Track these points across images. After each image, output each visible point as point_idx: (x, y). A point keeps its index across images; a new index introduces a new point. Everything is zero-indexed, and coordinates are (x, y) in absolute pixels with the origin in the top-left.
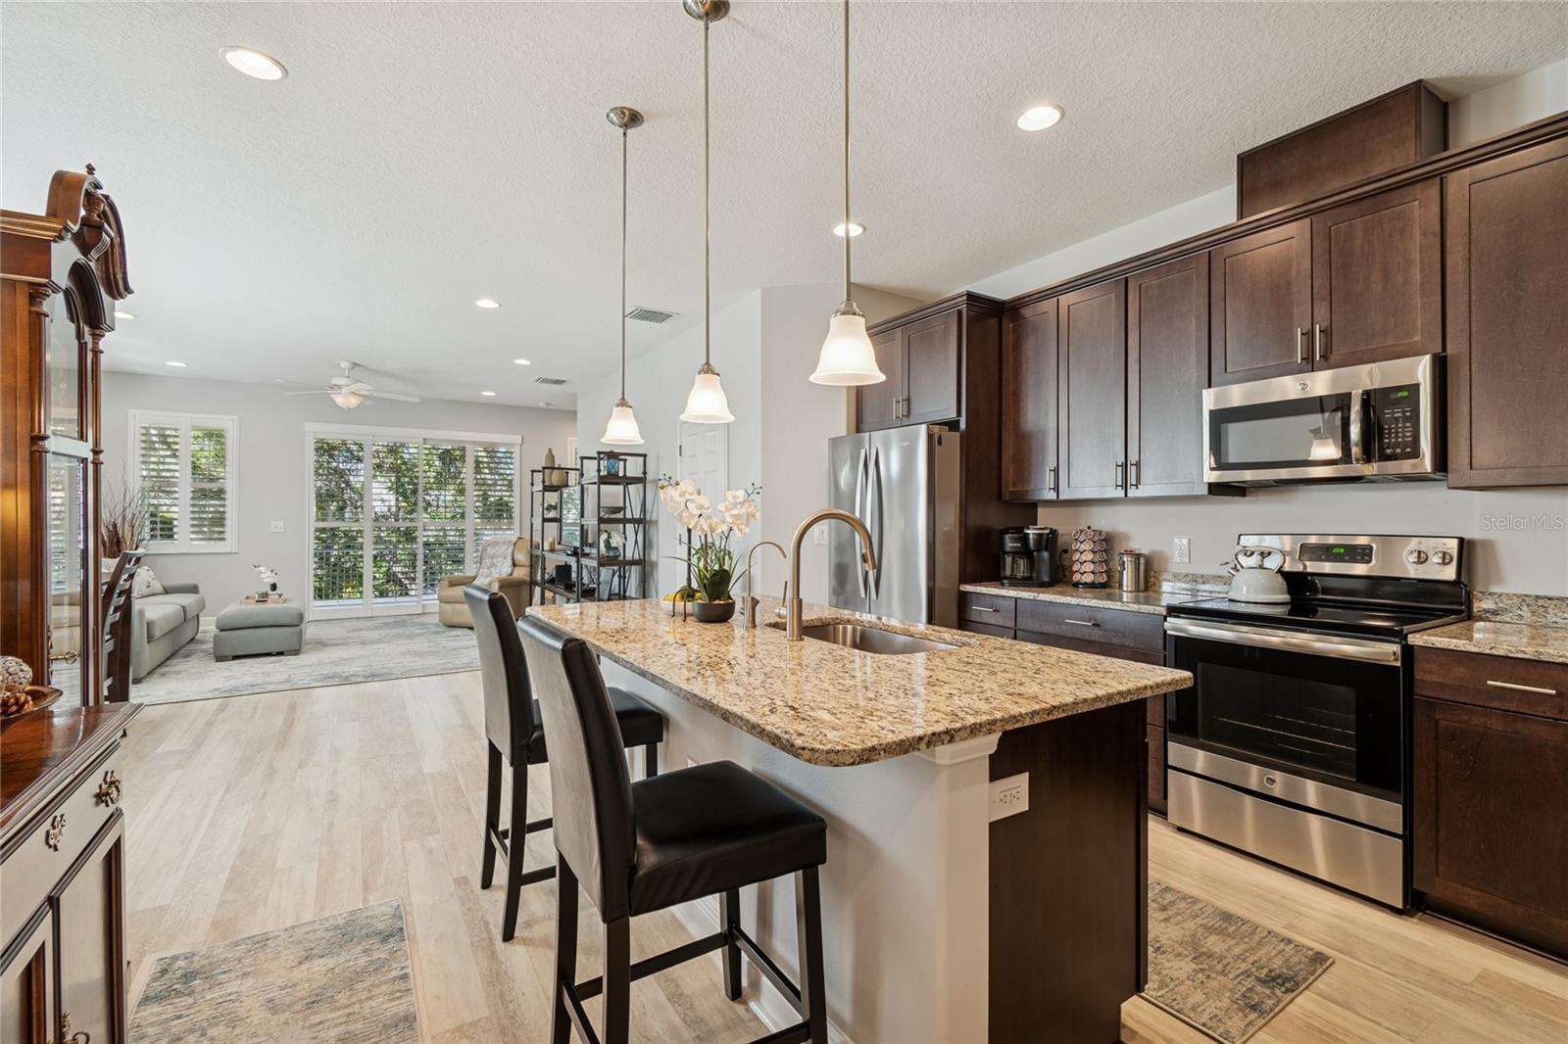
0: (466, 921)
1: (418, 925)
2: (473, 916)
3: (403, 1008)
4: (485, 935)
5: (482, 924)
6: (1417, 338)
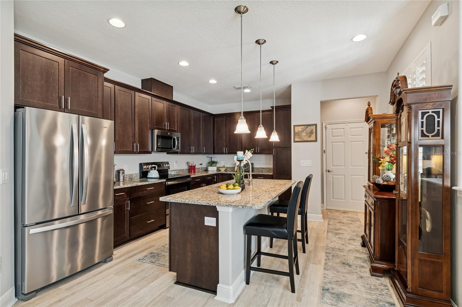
0: (305, 284)
1: (317, 291)
2: (302, 285)
3: (326, 271)
4: (302, 278)
5: (301, 281)
6: (176, 129)
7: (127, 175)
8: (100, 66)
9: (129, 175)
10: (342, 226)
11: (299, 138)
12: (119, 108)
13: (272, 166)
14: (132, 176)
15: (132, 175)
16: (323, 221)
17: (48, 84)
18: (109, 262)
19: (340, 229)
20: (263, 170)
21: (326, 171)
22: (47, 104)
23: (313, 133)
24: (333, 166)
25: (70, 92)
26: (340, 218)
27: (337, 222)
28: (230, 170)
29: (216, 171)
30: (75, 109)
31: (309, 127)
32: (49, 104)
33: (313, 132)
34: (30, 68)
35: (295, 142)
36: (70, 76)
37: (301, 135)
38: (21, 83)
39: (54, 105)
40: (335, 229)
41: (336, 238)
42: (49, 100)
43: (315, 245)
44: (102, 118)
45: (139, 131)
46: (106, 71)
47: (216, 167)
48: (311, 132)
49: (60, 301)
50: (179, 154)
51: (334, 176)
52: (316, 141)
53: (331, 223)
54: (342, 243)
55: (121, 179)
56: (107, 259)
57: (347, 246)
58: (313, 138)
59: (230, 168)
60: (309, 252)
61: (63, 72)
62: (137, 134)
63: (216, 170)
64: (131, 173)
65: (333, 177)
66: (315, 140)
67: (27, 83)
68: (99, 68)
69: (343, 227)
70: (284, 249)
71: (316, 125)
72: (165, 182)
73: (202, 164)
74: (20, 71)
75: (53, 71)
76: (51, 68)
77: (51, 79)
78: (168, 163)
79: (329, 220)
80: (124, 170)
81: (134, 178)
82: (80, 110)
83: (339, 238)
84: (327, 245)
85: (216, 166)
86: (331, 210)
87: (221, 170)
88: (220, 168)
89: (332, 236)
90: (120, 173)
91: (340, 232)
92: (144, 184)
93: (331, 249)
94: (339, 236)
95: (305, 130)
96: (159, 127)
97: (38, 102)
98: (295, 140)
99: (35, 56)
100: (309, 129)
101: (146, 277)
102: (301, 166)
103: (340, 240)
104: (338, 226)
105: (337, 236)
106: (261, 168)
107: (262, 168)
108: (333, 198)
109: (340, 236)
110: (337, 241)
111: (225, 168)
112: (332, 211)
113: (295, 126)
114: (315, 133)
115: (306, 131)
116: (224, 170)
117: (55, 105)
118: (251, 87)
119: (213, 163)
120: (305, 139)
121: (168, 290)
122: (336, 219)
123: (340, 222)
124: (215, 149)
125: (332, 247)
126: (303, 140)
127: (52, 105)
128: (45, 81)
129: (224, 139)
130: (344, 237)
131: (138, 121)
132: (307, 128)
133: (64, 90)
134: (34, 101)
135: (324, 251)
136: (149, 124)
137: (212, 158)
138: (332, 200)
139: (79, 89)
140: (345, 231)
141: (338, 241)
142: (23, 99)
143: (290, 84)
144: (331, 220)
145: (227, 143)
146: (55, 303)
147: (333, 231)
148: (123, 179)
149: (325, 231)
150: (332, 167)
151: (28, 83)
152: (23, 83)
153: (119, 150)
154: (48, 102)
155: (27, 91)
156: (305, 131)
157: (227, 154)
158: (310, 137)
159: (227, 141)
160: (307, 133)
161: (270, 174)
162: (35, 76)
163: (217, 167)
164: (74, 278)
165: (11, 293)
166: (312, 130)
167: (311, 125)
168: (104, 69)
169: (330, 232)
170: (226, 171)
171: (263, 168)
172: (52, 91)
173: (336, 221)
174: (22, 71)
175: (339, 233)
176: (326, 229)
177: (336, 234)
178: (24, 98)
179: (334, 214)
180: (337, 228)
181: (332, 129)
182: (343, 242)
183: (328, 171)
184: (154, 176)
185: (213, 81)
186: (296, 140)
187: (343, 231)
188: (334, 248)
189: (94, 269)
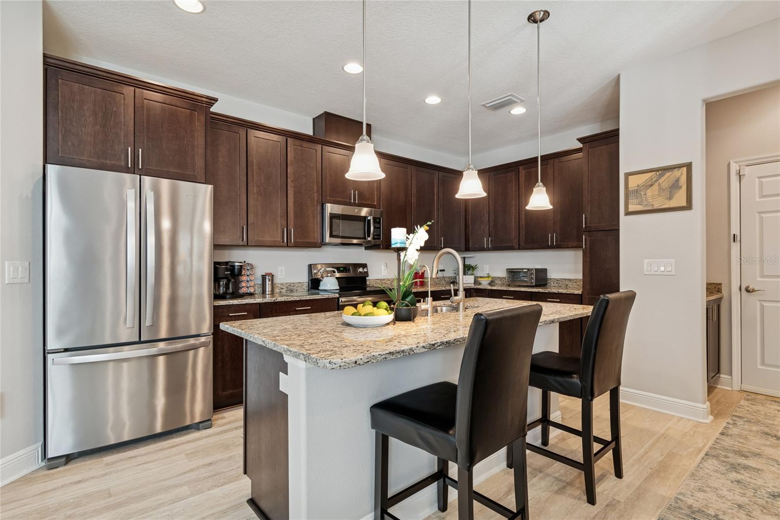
6: (376, 203)
7: (283, 283)
8: (199, 95)
9: (287, 284)
10: (770, 446)
11: (640, 204)
12: (254, 168)
13: (580, 276)
14: (294, 286)
15: (292, 285)
16: (708, 421)
17: (106, 130)
18: (205, 429)
19: (758, 455)
20: (570, 284)
21: (740, 290)
22: (104, 161)
23: (681, 187)
24: (763, 276)
25: (145, 140)
26: (775, 423)
27: (757, 432)
28: (500, 283)
29: (473, 285)
30: (154, 168)
31: (668, 174)
32: (108, 162)
33: (680, 185)
34: (75, 107)
35: (628, 213)
36: (145, 114)
37: (646, 194)
38: (61, 131)
39: (116, 163)
40: (740, 453)
41: (728, 479)
42: (108, 156)
43: (639, 487)
44: (204, 182)
45: (295, 206)
46: (213, 102)
47: (473, 276)
48: (675, 186)
49: (79, 482)
50: (382, 249)
51: (765, 304)
52: (689, 206)
53: (734, 431)
54: (740, 502)
55: (267, 290)
56: (201, 425)
57: (754, 513)
58: (680, 199)
59: (500, 278)
60: (607, 505)
61: (131, 110)
62: (292, 211)
63: (473, 282)
64: (292, 282)
65: (762, 307)
66: (684, 204)
67: (71, 130)
68: (199, 98)
69: (769, 451)
70: (542, 478)
71: (689, 166)
72: (338, 299)
73: (444, 270)
74: (58, 112)
75: (115, 109)
76: (111, 104)
77: (112, 122)
78: (364, 266)
79: (731, 422)
80: (273, 275)
81: (297, 290)
82: (163, 169)
83: (738, 482)
84: (680, 497)
85: (472, 274)
86: (753, 396)
87: (481, 282)
88: (479, 279)
89: (717, 471)
90: (266, 279)
91: (751, 463)
92: (289, 300)
93: (688, 512)
94: (739, 477)
95: (656, 181)
96: (338, 199)
97: (89, 159)
98: (630, 210)
99: (84, 88)
100: (667, 179)
101: (222, 473)
102: (645, 273)
103: (738, 491)
104: (755, 443)
105: (734, 475)
106: (564, 279)
107: (566, 279)
108: (763, 363)
109: (745, 476)
110: (725, 492)
111: (490, 279)
112: (760, 397)
113: (627, 175)
114: (684, 188)
115: (659, 185)
116: (489, 282)
117: (118, 163)
118: (522, 101)
119: (469, 269)
120: (657, 206)
121: (225, 513)
122: (758, 422)
123: (766, 434)
124: (469, 240)
125: (694, 506)
126: (650, 208)
127: (112, 164)
128: (101, 126)
129: (486, 220)
130: (760, 482)
131: (293, 189)
132: (661, 176)
133: (133, 139)
134: (82, 158)
135: (660, 511)
136: (316, 195)
137: (466, 259)
138: (759, 367)
139: (161, 136)
140: (772, 463)
141: (729, 491)
142: (65, 156)
143: (617, 74)
144: (740, 422)
145: (490, 228)
146: (71, 484)
147: (726, 457)
148: (270, 289)
149: (700, 450)
150: (759, 279)
151: (73, 131)
152: (63, 130)
153: (256, 239)
154: (106, 159)
155: (70, 143)
156: (657, 184)
157: (491, 250)
158: (670, 198)
159: (492, 223)
160: (661, 190)
161: (576, 292)
162: (83, 118)
163: (475, 277)
164: (135, 447)
165: (34, 452)
166: (678, 180)
167: (675, 168)
168: (207, 98)
169: (716, 457)
170: (491, 286)
171: (570, 280)
172: (114, 140)
173: (754, 428)
174: (61, 112)
175: (746, 468)
176: (709, 444)
177: (734, 467)
178: (66, 154)
179: (760, 408)
180: (745, 450)
181: (759, 178)
182: (742, 499)
183: (747, 290)
184: (328, 287)
185: (433, 100)
186: (632, 208)
187: (764, 461)
188: (700, 511)
189: (173, 438)
